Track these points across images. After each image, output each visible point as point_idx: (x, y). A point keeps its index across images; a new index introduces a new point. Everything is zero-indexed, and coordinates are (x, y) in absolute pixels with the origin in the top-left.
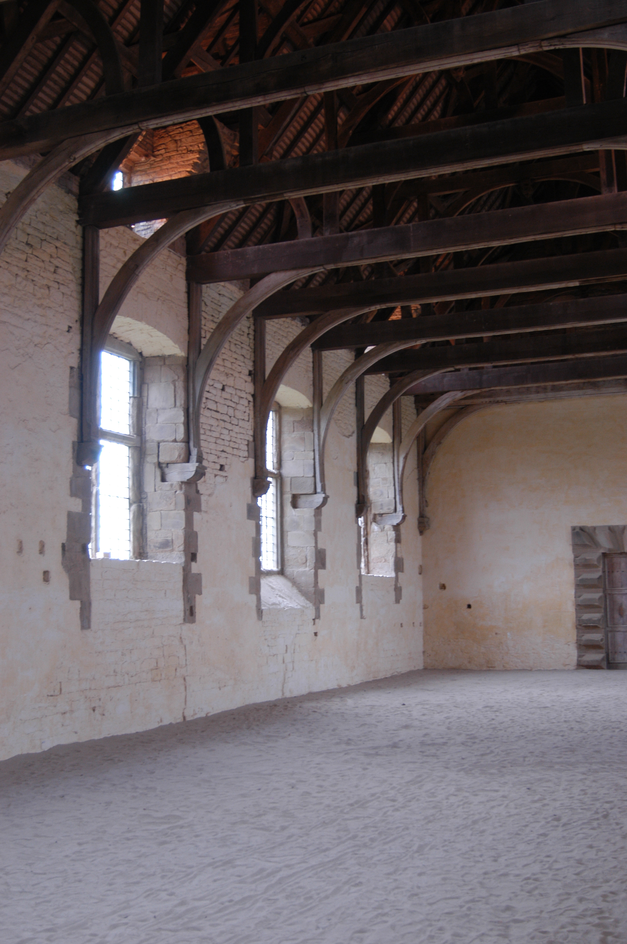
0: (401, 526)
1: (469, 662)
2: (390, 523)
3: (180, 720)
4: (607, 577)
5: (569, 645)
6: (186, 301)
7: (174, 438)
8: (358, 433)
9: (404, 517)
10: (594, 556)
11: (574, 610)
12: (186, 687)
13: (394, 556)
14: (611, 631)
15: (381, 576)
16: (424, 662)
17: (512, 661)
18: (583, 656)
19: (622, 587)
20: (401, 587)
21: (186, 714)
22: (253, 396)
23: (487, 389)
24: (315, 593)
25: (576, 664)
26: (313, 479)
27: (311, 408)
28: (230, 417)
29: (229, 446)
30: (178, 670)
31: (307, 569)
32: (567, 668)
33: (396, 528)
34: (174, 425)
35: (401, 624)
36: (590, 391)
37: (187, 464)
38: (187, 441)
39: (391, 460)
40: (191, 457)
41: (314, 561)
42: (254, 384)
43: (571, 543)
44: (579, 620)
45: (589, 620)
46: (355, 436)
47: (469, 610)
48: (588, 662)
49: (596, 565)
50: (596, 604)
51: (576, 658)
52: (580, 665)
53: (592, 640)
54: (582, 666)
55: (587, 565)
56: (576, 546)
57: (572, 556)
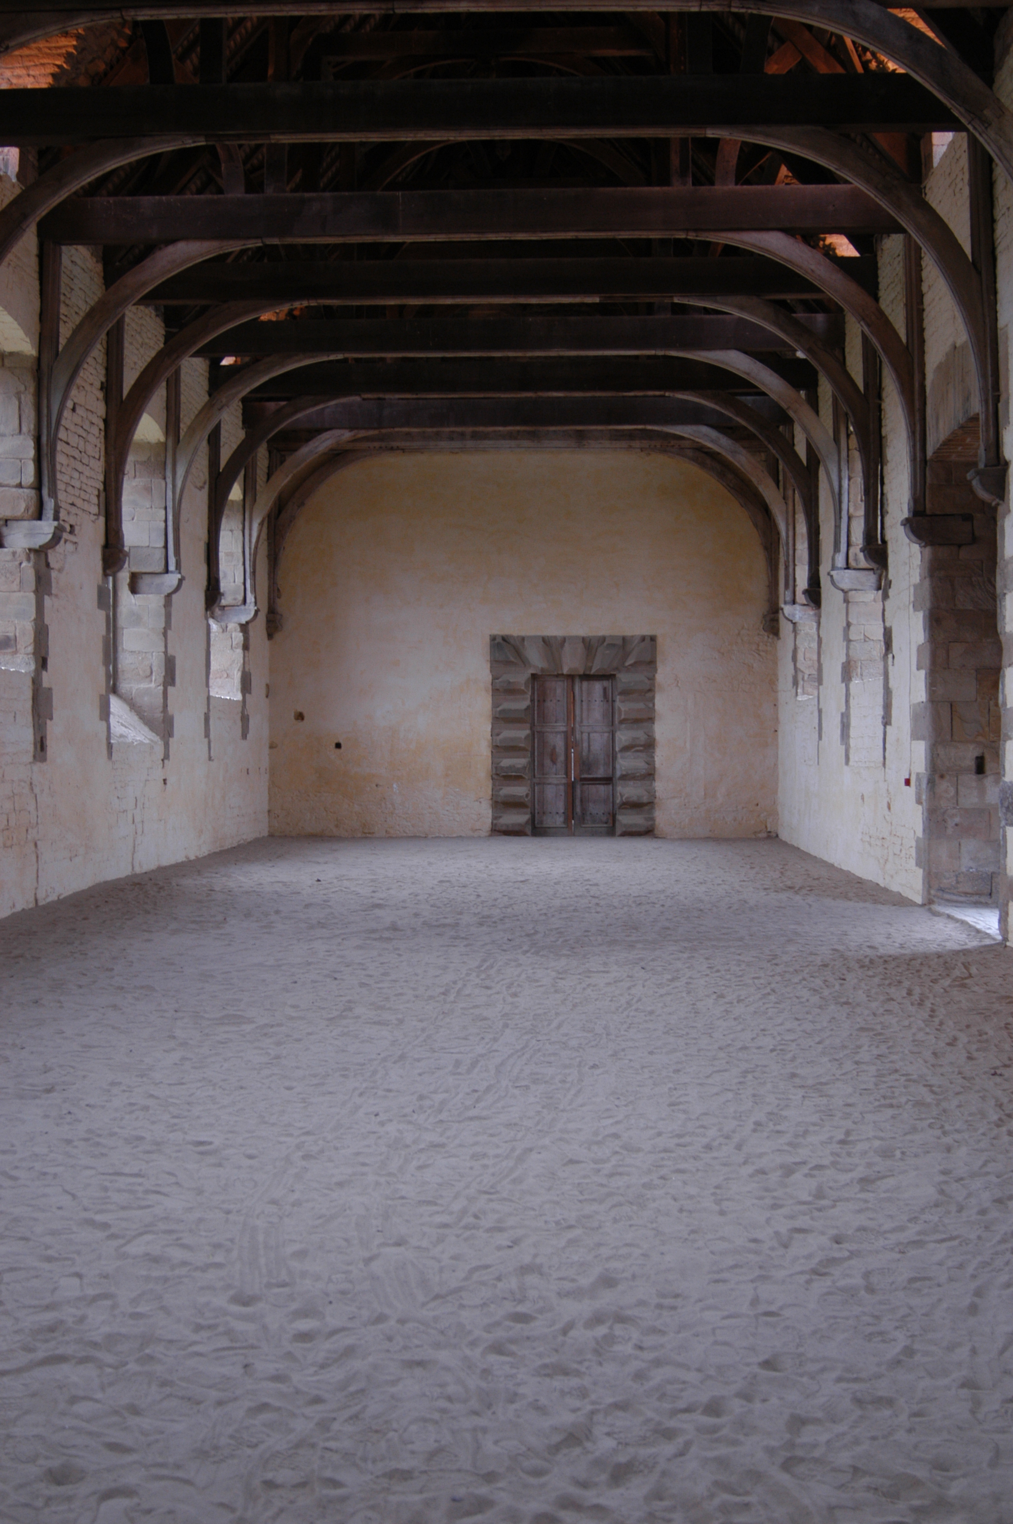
0: (250, 625)
1: (337, 826)
2: (236, 619)
3: (32, 905)
4: (536, 708)
5: (480, 802)
6: (37, 269)
7: (18, 481)
8: (210, 482)
9: (257, 612)
10: (520, 678)
11: (490, 754)
12: (37, 857)
13: (241, 669)
14: (539, 784)
15: (228, 698)
16: (270, 827)
17: (399, 825)
18: (500, 817)
19: (556, 722)
20: (248, 715)
21: (39, 896)
22: (105, 421)
23: (389, 430)
24: (164, 721)
25: (490, 829)
26: (163, 550)
27: (162, 443)
28: (81, 452)
29: (79, 497)
30: (30, 832)
31: (153, 685)
32: (476, 834)
33: (244, 628)
34: (18, 461)
35: (248, 770)
36: (525, 443)
37: (39, 523)
38: (38, 486)
39: (241, 526)
40: (44, 512)
41: (164, 674)
42: (107, 403)
43: (489, 658)
44: (496, 768)
45: (511, 768)
46: (207, 487)
47: (338, 750)
48: (507, 826)
49: (523, 691)
50: (521, 745)
51: (490, 820)
52: (495, 830)
53: (514, 796)
54: (499, 831)
55: (510, 691)
56: (495, 663)
57: (490, 677)
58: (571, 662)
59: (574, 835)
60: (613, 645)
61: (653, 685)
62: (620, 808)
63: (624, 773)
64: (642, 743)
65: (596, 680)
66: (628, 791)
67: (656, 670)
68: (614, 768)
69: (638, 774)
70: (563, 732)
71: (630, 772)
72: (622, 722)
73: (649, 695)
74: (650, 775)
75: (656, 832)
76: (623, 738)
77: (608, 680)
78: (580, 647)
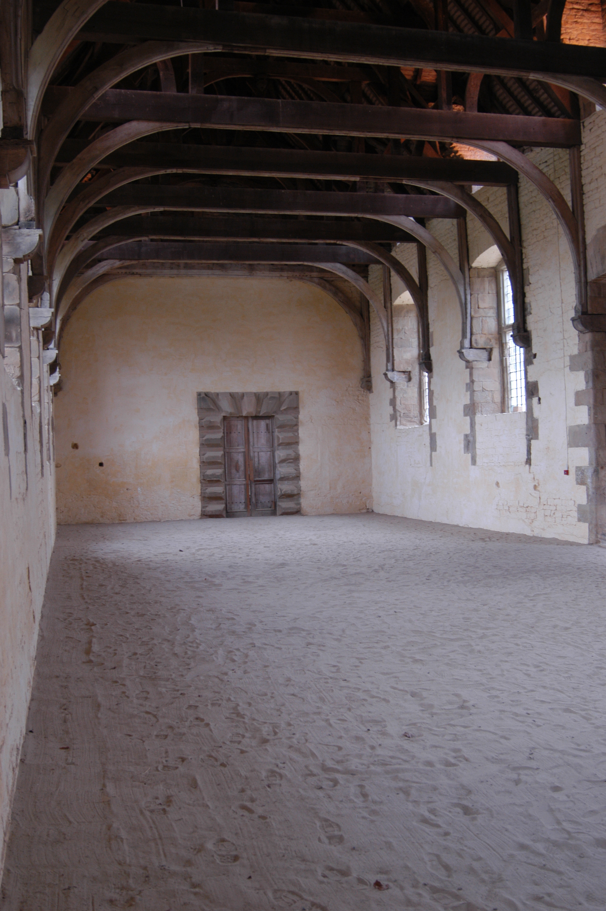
1: (102, 517)
4: (225, 438)
5: (194, 498)
10: (217, 419)
11: (199, 467)
14: (229, 485)
16: (57, 519)
17: (142, 514)
18: (207, 506)
19: (238, 446)
25: (200, 514)
32: (192, 518)
43: (197, 407)
44: (203, 476)
45: (213, 475)
47: (101, 467)
48: (212, 512)
49: (219, 426)
50: (219, 461)
51: (200, 509)
52: (204, 515)
53: (216, 493)
54: (206, 515)
55: (211, 427)
56: (201, 410)
57: (198, 419)
58: (248, 409)
59: (251, 516)
60: (274, 398)
61: (297, 422)
62: (279, 498)
63: (282, 476)
64: (293, 457)
65: (262, 419)
66: (285, 487)
67: (298, 413)
68: (274, 473)
69: (291, 477)
70: (243, 452)
71: (286, 476)
72: (279, 445)
73: (295, 428)
74: (297, 477)
75: (302, 512)
76: (281, 455)
77: (269, 419)
78: (254, 399)
